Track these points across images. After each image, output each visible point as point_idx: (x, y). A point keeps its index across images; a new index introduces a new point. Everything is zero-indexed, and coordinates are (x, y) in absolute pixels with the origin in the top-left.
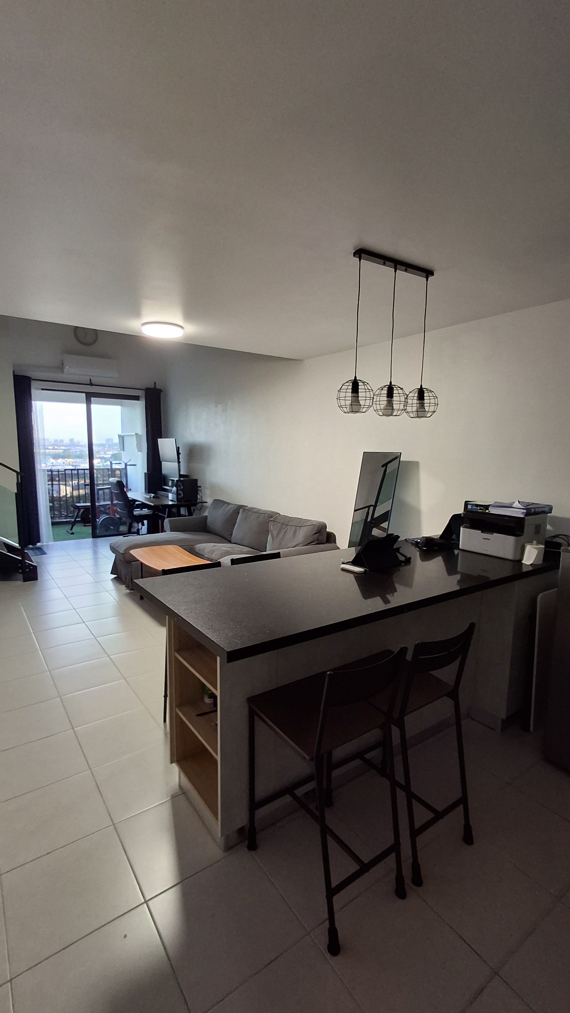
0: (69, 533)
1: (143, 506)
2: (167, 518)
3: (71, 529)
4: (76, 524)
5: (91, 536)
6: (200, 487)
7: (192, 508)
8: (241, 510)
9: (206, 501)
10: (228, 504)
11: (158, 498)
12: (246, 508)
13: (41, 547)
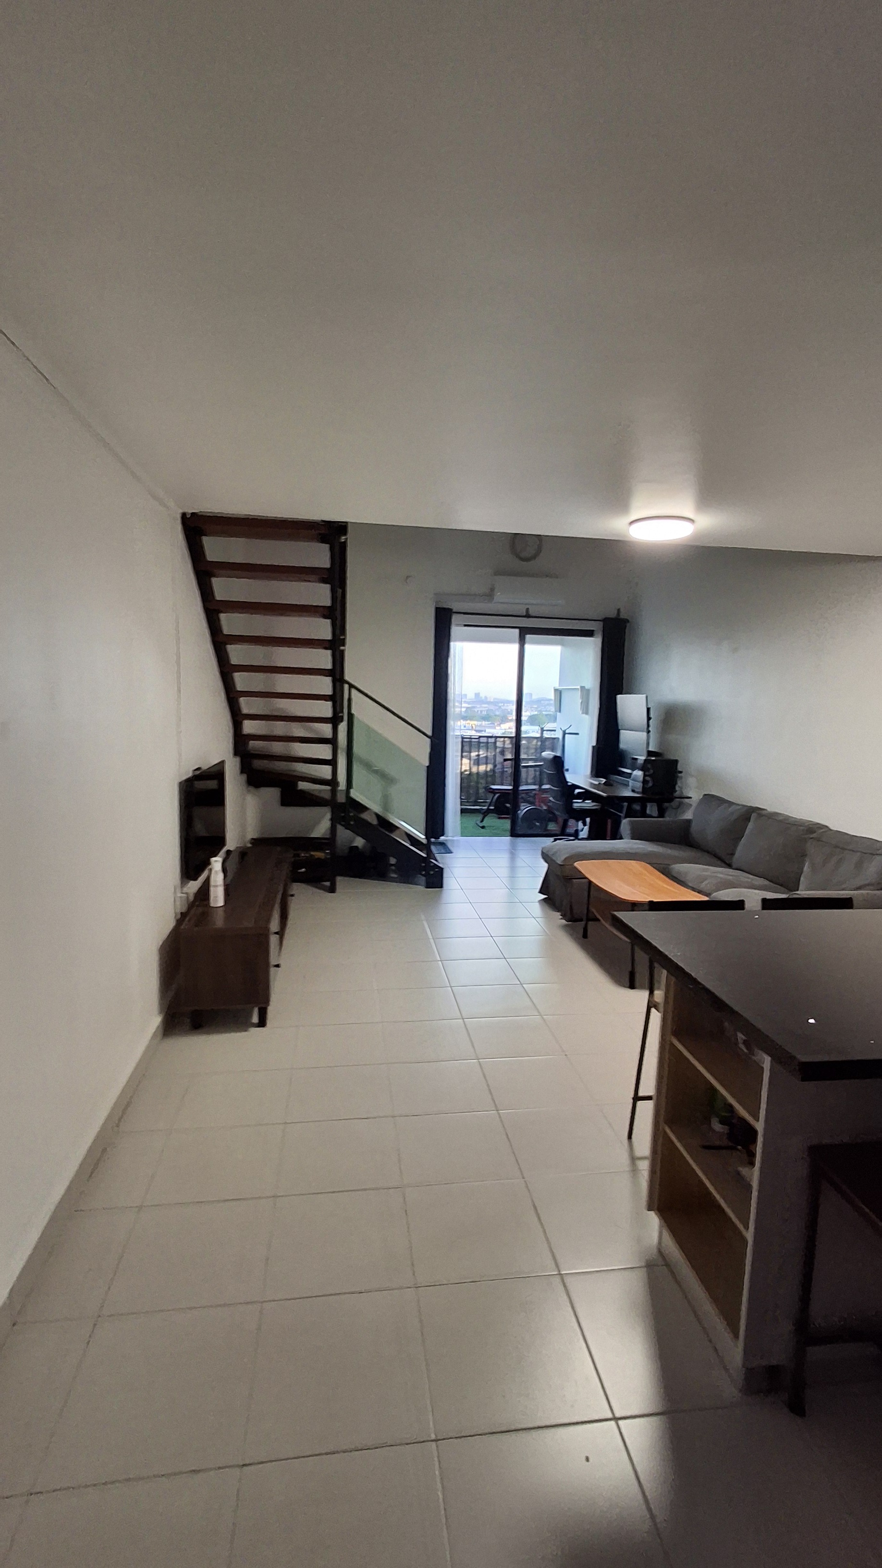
0: (479, 826)
1: (587, 795)
2: (626, 817)
3: (482, 821)
4: (490, 814)
5: (509, 833)
6: (681, 772)
7: (666, 804)
8: (754, 816)
9: (690, 796)
10: (731, 803)
11: (611, 785)
12: (764, 812)
13: (444, 842)
